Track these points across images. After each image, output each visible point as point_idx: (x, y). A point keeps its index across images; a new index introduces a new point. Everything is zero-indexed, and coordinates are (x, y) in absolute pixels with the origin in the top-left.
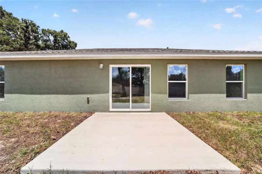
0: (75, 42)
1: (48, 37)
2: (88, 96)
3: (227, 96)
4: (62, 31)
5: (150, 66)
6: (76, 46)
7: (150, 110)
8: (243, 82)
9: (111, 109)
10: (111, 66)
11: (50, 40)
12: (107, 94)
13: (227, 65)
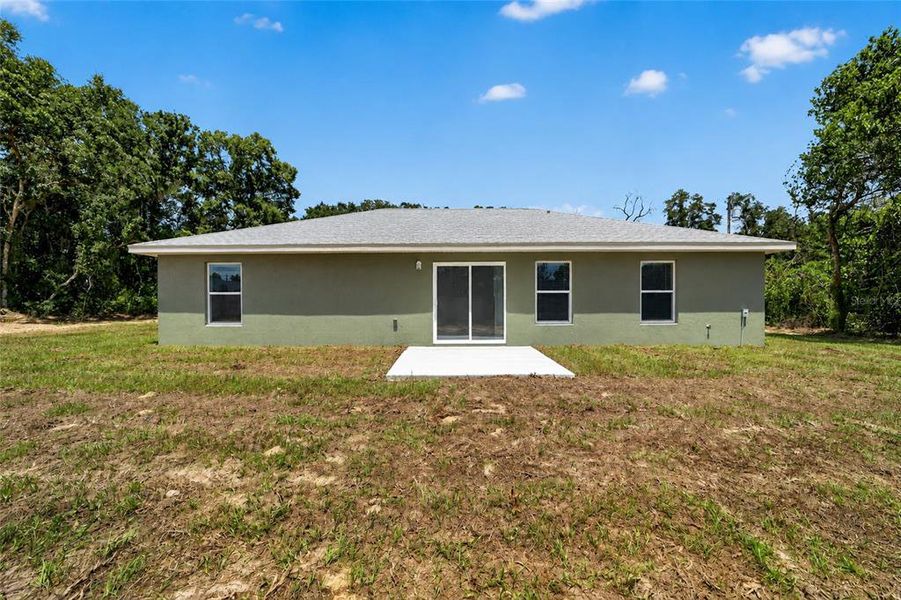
0: (292, 165)
1: (218, 153)
2: (395, 317)
3: (644, 318)
4: (257, 137)
5: (503, 264)
6: (293, 178)
7: (504, 341)
8: (673, 291)
9: (436, 341)
10: (436, 265)
11: (222, 162)
12: (429, 314)
13: (642, 263)
